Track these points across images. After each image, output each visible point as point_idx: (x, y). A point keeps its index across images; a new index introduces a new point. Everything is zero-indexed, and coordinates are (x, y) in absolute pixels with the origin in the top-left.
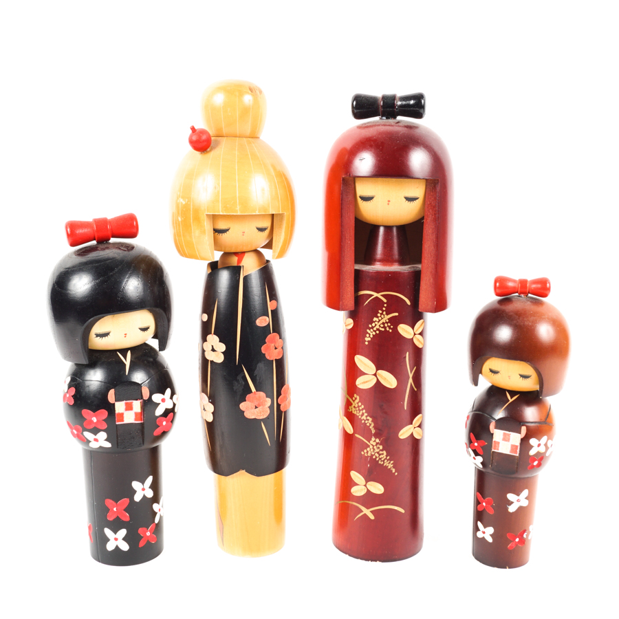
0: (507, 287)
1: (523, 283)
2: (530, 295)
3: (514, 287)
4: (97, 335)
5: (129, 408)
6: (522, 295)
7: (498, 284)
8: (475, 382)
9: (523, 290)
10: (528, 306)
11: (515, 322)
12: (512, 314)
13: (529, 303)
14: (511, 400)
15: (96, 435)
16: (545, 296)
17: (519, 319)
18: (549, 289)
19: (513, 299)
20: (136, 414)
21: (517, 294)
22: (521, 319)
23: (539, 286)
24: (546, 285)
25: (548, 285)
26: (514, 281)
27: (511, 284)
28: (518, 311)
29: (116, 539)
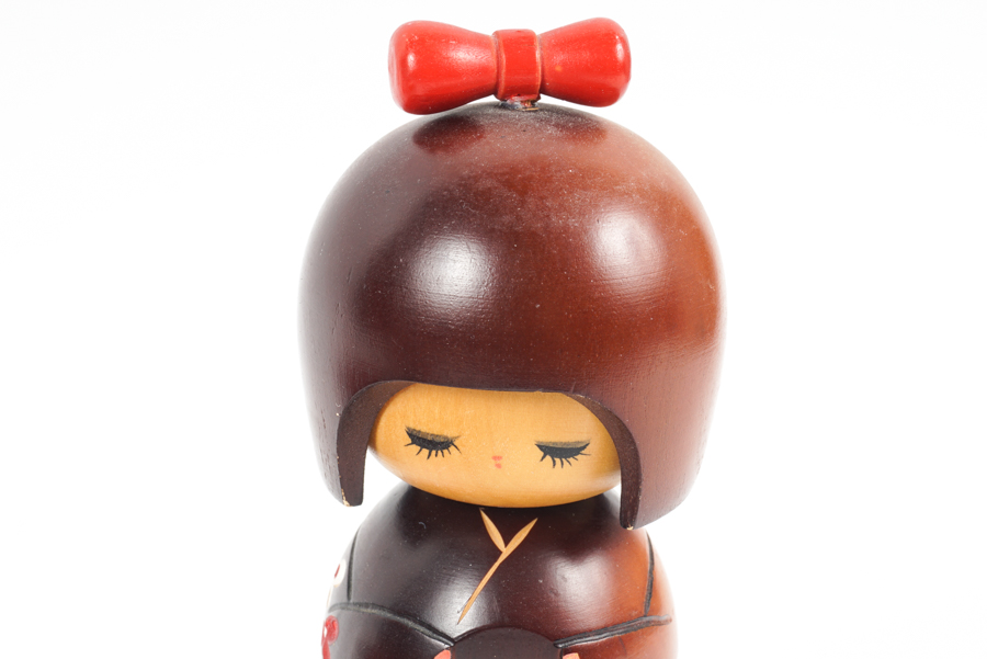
0: (453, 71)
1: (516, 45)
2: (545, 99)
3: (484, 70)
6: (517, 101)
7: (411, 58)
8: (352, 490)
9: (520, 79)
10: (550, 146)
11: (506, 219)
12: (489, 183)
13: (551, 130)
14: (506, 551)
16: (607, 97)
17: (523, 203)
18: (624, 69)
19: (483, 121)
21: (492, 99)
22: (531, 201)
23: (586, 55)
24: (612, 52)
25: (619, 47)
26: (477, 41)
27: (464, 56)
28: (514, 170)
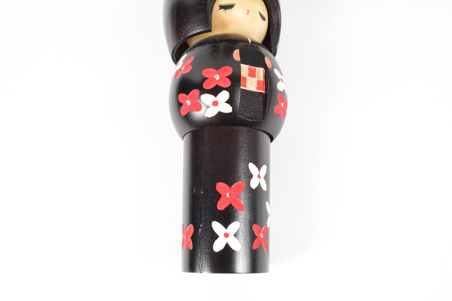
4: (221, 7)
5: (252, 74)
15: (216, 96)
20: (259, 82)
29: (226, 235)
